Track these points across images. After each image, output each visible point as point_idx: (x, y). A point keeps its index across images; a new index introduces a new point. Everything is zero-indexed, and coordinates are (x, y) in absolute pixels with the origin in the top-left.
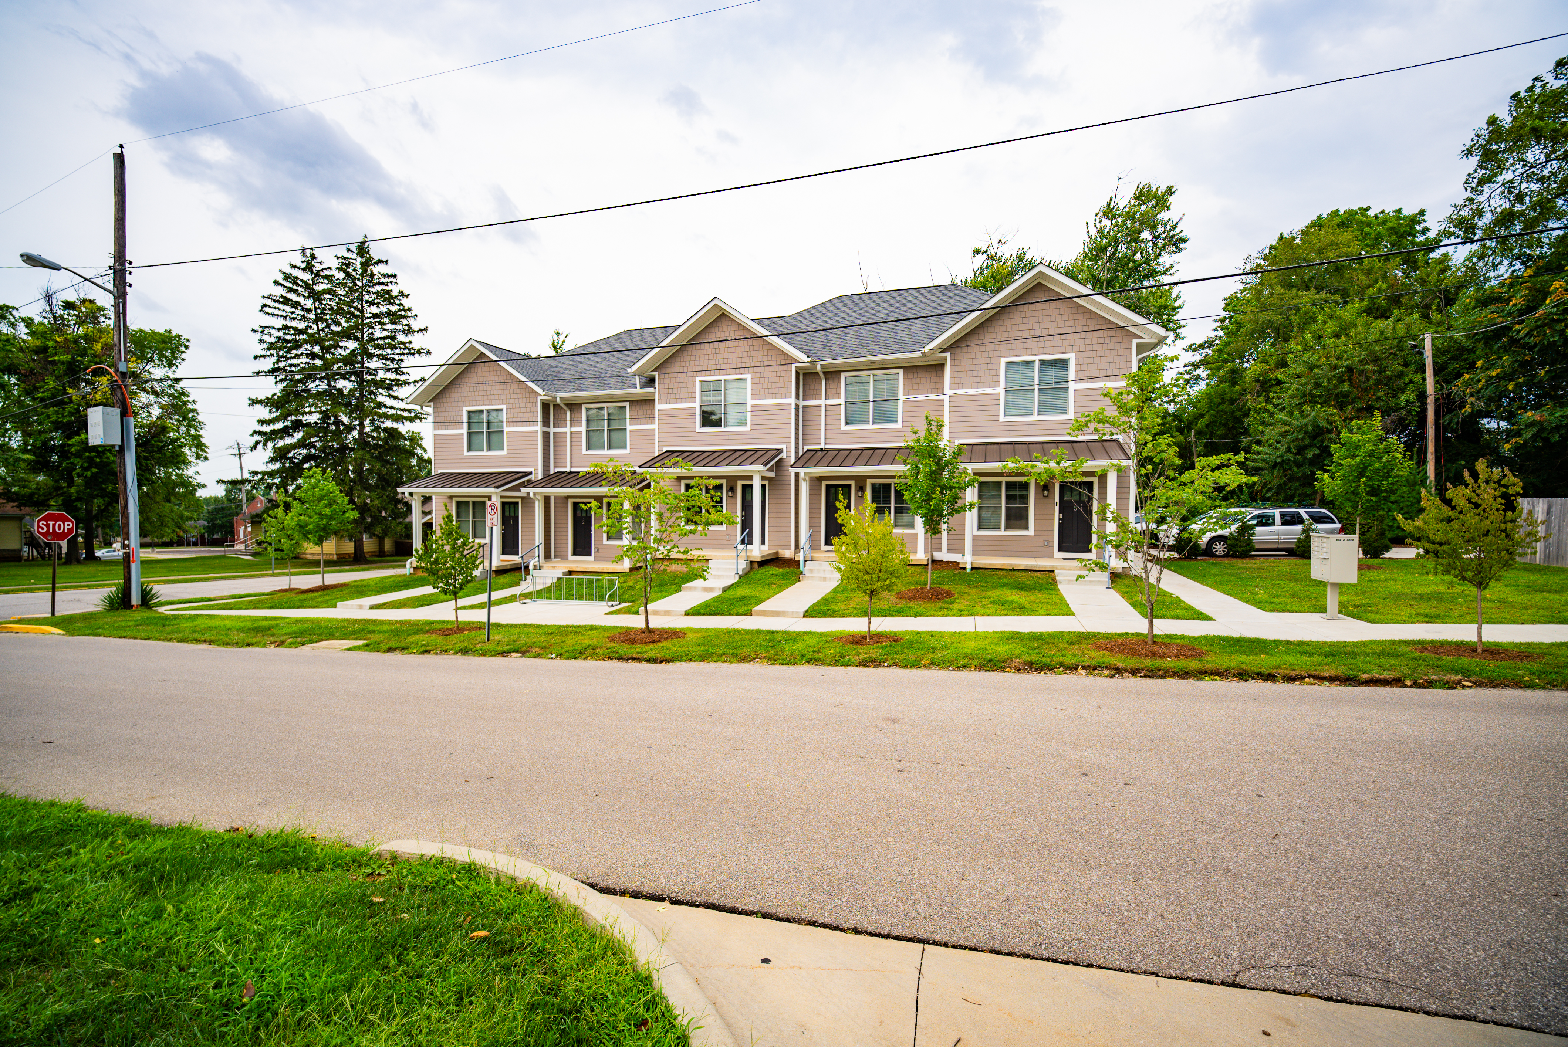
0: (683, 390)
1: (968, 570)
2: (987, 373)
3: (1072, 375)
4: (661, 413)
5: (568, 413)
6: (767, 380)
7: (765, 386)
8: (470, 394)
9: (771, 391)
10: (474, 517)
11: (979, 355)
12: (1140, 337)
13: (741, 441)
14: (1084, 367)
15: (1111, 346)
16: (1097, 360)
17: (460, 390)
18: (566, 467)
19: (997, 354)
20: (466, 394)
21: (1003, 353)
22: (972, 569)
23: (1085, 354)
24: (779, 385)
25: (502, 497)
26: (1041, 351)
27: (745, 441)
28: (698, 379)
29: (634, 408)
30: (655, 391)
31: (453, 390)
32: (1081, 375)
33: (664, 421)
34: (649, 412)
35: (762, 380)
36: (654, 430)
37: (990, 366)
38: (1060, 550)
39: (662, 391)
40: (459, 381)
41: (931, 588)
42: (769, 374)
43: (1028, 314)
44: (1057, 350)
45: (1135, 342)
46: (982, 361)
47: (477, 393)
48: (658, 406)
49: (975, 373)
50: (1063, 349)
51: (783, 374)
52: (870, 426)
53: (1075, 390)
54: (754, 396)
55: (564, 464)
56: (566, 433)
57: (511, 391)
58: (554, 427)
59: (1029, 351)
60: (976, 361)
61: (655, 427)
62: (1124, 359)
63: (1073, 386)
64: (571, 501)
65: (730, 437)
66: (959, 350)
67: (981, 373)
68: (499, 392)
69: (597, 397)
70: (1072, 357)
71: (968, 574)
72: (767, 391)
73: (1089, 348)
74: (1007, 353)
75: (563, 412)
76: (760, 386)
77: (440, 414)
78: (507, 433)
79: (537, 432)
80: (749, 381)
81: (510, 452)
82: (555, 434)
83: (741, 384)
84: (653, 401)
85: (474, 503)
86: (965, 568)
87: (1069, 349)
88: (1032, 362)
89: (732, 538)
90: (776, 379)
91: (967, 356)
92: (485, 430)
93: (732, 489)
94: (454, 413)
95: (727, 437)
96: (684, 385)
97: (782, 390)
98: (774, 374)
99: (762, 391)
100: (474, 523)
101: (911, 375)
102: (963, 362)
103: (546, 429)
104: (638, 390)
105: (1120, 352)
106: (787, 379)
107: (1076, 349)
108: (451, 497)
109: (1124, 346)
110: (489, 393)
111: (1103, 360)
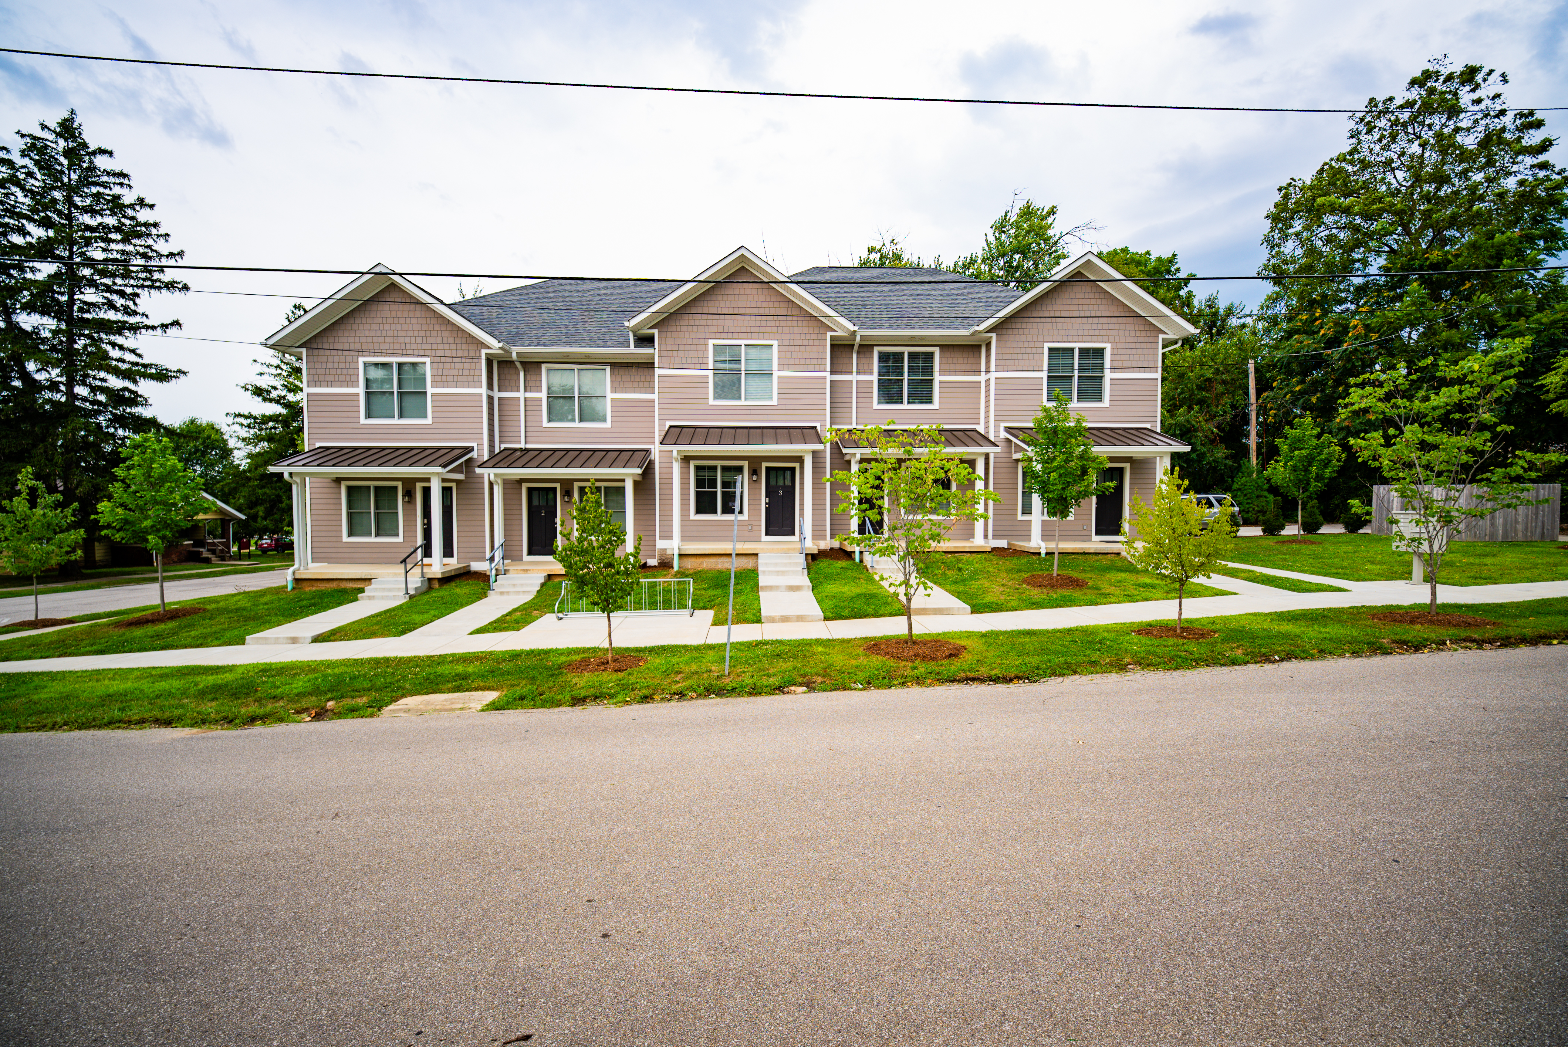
0: (691, 354)
1: (1043, 555)
2: (1031, 357)
3: (1108, 363)
4: (662, 379)
5: (522, 374)
6: (797, 349)
7: (795, 355)
8: (369, 340)
9: (802, 361)
10: (377, 508)
11: (1023, 338)
12: (1166, 333)
13: (766, 417)
14: (1118, 358)
15: (1141, 339)
16: (1129, 351)
17: (352, 333)
18: (519, 442)
19: (1040, 338)
20: (363, 340)
21: (1046, 338)
22: (1047, 554)
23: (1119, 345)
24: (812, 355)
25: (444, 480)
26: (1081, 338)
27: (770, 418)
28: (711, 342)
29: (616, 372)
30: (654, 352)
31: (340, 333)
32: (1116, 364)
33: (667, 390)
34: (648, 378)
35: (791, 349)
36: (653, 401)
37: (1034, 350)
38: (1097, 533)
39: (664, 353)
40: (351, 321)
41: (1058, 575)
42: (799, 342)
43: (1069, 301)
44: (1095, 339)
45: (1161, 336)
46: (1026, 344)
47: (381, 340)
48: (657, 372)
49: (1020, 357)
50: (1100, 339)
51: (817, 343)
52: (905, 406)
53: (1111, 379)
54: (781, 367)
55: (516, 439)
56: (518, 399)
57: (439, 340)
58: (499, 391)
59: (1070, 338)
60: (1020, 344)
61: (655, 396)
62: (1151, 352)
63: (1108, 375)
64: (525, 486)
65: (752, 412)
66: (1004, 332)
67: (1025, 357)
68: (419, 340)
69: (567, 355)
70: (1108, 347)
71: (1044, 559)
72: (797, 361)
73: (1122, 339)
74: (1050, 338)
75: (512, 371)
76: (789, 355)
77: (318, 365)
78: (433, 395)
79: (481, 395)
80: (775, 349)
81: (436, 420)
82: (500, 399)
83: (764, 354)
84: (650, 366)
85: (377, 488)
86: (1039, 554)
87: (1105, 339)
88: (1072, 350)
89: (755, 528)
90: (809, 349)
91: (1012, 338)
92: (395, 389)
93: (754, 472)
94: (342, 365)
95: (748, 412)
96: (693, 347)
97: (814, 362)
98: (805, 343)
99: (791, 361)
100: (377, 515)
101: (947, 355)
102: (1008, 344)
103: (490, 393)
104: (632, 349)
105: (1149, 345)
106: (820, 349)
107: (1111, 339)
108: (338, 480)
109: (1152, 339)
110: (402, 340)
111: (1134, 352)
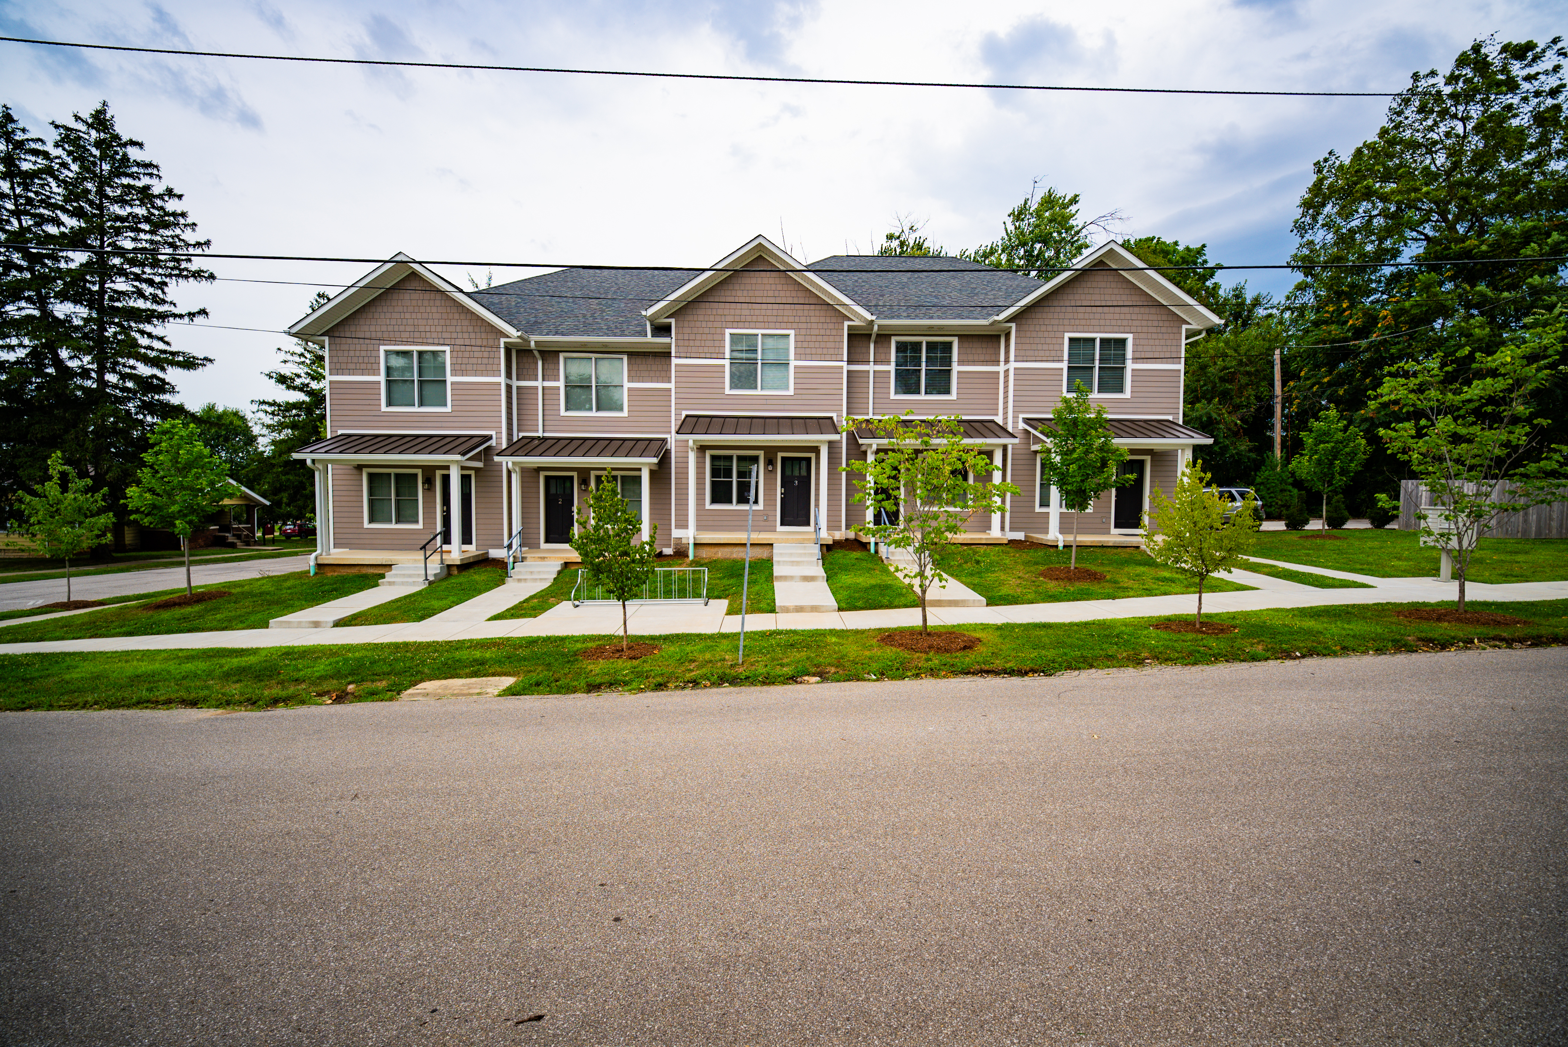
0: (708, 343)
1: (1061, 548)
2: (1051, 347)
3: (1129, 354)
4: (679, 369)
5: (540, 363)
6: (814, 338)
7: (812, 345)
8: (390, 328)
9: (819, 351)
10: (397, 495)
11: (1043, 328)
12: (1189, 324)
13: (782, 407)
14: (1140, 348)
15: (1164, 330)
16: (1151, 342)
17: (373, 322)
18: (537, 431)
19: (1061, 328)
20: (384, 328)
21: (1067, 328)
22: (1065, 547)
23: (1142, 336)
24: (829, 345)
26: (1102, 329)
27: (786, 407)
28: (728, 332)
29: (633, 361)
30: (672, 341)
31: (362, 322)
32: (1138, 355)
33: (683, 379)
34: (665, 367)
35: (808, 338)
36: (670, 390)
37: (1054, 341)
39: (681, 343)
40: (373, 309)
42: (816, 332)
43: (1091, 291)
44: (1116, 329)
45: (1184, 327)
46: (1046, 334)
47: (402, 328)
48: (674, 361)
49: (1040, 347)
50: (1122, 329)
51: (834, 332)
52: (922, 397)
53: (1133, 370)
54: (798, 357)
55: (534, 428)
56: (536, 388)
57: (459, 329)
58: (518, 379)
59: (1091, 328)
60: (1040, 334)
61: (672, 386)
62: (1174, 342)
63: (1130, 366)
64: (542, 475)
65: (769, 402)
66: (1024, 321)
67: (1045, 347)
68: (439, 329)
69: (585, 344)
70: (1130, 337)
71: (1062, 552)
72: (814, 351)
73: (1145, 329)
74: (1071, 328)
75: (531, 360)
76: (805, 345)
77: (340, 353)
78: (452, 383)
79: (499, 384)
80: (792, 339)
81: (456, 408)
82: (518, 388)
83: (781, 343)
84: (668, 355)
85: (397, 476)
86: (1057, 546)
87: (1127, 329)
88: (1093, 340)
90: (826, 338)
91: (1032, 328)
92: (416, 378)
93: (770, 462)
94: (363, 353)
95: (764, 402)
96: (710, 337)
97: (831, 351)
98: (822, 332)
99: (808, 351)
100: (398, 502)
101: (966, 345)
102: (1028, 334)
103: (509, 382)
104: (649, 338)
105: (1172, 336)
106: (838, 339)
107: (1134, 329)
108: (360, 467)
109: (1175, 330)
110: (422, 329)
111: (1157, 342)
